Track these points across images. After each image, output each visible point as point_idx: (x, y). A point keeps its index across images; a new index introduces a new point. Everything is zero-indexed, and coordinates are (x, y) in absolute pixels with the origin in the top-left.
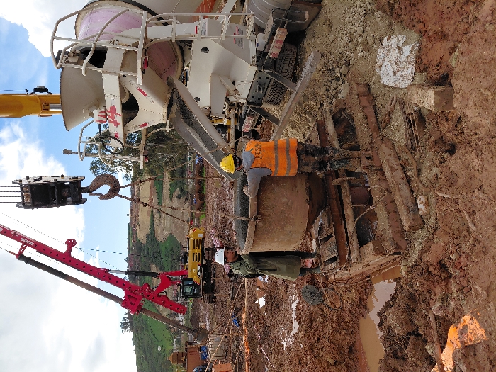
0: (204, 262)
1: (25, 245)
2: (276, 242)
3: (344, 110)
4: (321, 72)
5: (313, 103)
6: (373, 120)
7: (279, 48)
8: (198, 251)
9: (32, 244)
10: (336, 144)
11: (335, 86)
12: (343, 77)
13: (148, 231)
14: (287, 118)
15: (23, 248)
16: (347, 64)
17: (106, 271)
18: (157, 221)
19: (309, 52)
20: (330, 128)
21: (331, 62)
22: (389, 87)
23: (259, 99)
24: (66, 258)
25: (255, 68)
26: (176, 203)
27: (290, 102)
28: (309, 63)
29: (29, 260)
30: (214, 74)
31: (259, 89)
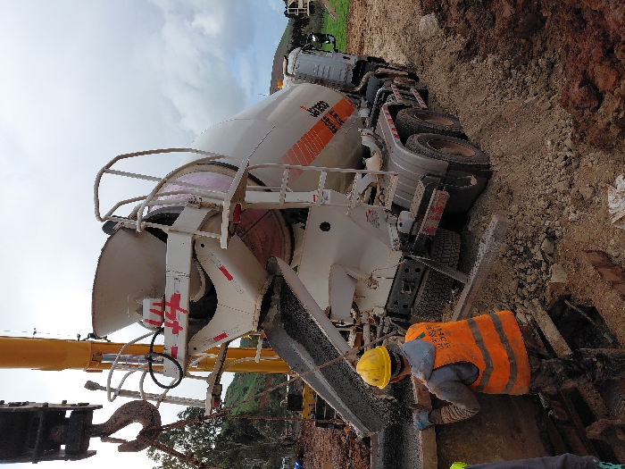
4: (505, 260)
7: (436, 218)
11: (533, 277)
12: (548, 257)
16: (552, 238)
21: (520, 242)
23: (405, 306)
27: (460, 306)
28: (491, 233)
30: (336, 264)
31: (407, 288)
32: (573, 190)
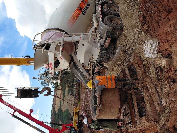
0: (79, 121)
1: (15, 111)
2: (108, 115)
3: (132, 65)
4: (123, 52)
5: (120, 62)
6: (143, 69)
7: (108, 44)
8: (77, 116)
9: (18, 111)
10: (129, 77)
11: (128, 57)
12: (131, 54)
13: (59, 108)
14: (111, 67)
15: (14, 112)
16: (132, 49)
17: (43, 122)
18: (62, 104)
19: (119, 45)
20: (127, 72)
22: (148, 58)
23: (101, 61)
24: (29, 117)
25: (100, 51)
26: (69, 97)
27: (112, 62)
28: (119, 49)
29: (16, 117)
30: (85, 52)
31: (101, 57)
32: (138, 40)
